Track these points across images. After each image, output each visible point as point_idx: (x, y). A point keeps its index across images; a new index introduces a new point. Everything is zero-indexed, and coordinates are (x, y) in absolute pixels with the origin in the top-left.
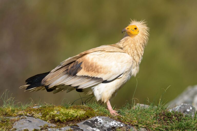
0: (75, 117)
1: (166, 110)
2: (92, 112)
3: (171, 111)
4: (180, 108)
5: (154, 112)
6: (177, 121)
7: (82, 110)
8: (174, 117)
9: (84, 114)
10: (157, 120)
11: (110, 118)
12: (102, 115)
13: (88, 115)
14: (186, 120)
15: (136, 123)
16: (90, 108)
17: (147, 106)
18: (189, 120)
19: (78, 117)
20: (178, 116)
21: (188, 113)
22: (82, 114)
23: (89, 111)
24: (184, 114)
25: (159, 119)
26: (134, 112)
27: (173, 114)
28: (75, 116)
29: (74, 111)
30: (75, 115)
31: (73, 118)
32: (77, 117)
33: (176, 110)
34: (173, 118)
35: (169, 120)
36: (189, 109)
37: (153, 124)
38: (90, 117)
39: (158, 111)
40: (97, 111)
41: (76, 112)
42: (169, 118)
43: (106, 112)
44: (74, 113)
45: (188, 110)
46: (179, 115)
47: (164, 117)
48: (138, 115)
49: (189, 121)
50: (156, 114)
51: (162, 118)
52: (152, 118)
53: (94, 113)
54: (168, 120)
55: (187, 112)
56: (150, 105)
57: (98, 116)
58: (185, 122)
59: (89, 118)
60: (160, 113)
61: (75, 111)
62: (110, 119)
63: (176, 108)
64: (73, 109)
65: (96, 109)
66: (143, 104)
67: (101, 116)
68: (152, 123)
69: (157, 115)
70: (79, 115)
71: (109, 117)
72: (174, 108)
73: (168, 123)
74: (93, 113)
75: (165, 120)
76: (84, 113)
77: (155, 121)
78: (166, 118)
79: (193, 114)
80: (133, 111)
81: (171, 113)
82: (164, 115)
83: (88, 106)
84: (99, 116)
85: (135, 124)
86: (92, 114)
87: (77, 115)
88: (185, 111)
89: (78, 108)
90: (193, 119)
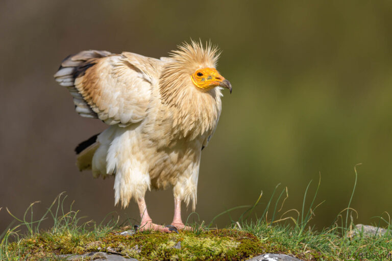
0: (217, 256)
2: (255, 244)
7: (232, 238)
9: (238, 249)
11: (297, 257)
12: (278, 250)
13: (245, 251)
16: (249, 235)
17: (380, 230)
19: (223, 255)
22: (233, 248)
23: (249, 242)
26: (350, 244)
28: (217, 253)
29: (213, 242)
30: (217, 250)
31: (211, 257)
32: (220, 255)
38: (251, 256)
40: (267, 243)
41: (219, 244)
43: (286, 245)
44: (213, 245)
53: (260, 245)
56: (387, 228)
57: (267, 253)
59: (249, 256)
61: (216, 240)
62: (296, 259)
64: (212, 237)
65: (264, 237)
66: (371, 225)
67: (277, 252)
70: (225, 250)
71: (294, 256)
74: (258, 246)
76: (236, 247)
80: (349, 242)
83: (247, 232)
84: (272, 253)
86: (255, 248)
87: (220, 250)
89: (223, 235)
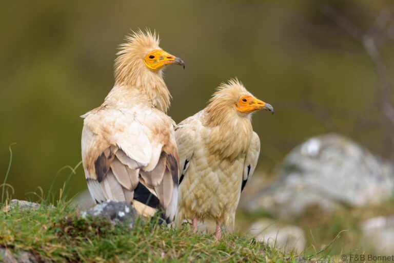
1: (74, 213)
3: (84, 215)
4: (105, 209)
5: (49, 219)
6: (98, 236)
8: (90, 228)
10: (56, 234)
14: (117, 235)
15: (10, 241)
17: (34, 204)
18: (122, 234)
20: (100, 227)
21: (121, 219)
24: (114, 223)
25: (59, 232)
26: (6, 218)
27: (89, 222)
33: (96, 214)
34: (89, 231)
35: (82, 234)
36: (124, 210)
37: (48, 244)
39: (57, 215)
42: (81, 230)
45: (121, 214)
46: (102, 223)
47: (70, 229)
48: (16, 224)
49: (123, 237)
50: (52, 221)
51: (66, 229)
52: (45, 231)
54: (78, 235)
55: (119, 217)
56: (40, 203)
58: (115, 238)
60: (62, 220)
63: (96, 208)
66: (25, 200)
68: (46, 242)
69: (55, 224)
72: (91, 209)
73: (79, 240)
75: (71, 235)
77: (51, 237)
78: (74, 231)
79: (131, 222)
80: (5, 216)
81: (84, 220)
82: (69, 223)
85: (9, 243)
88: (114, 216)
90: (132, 233)
